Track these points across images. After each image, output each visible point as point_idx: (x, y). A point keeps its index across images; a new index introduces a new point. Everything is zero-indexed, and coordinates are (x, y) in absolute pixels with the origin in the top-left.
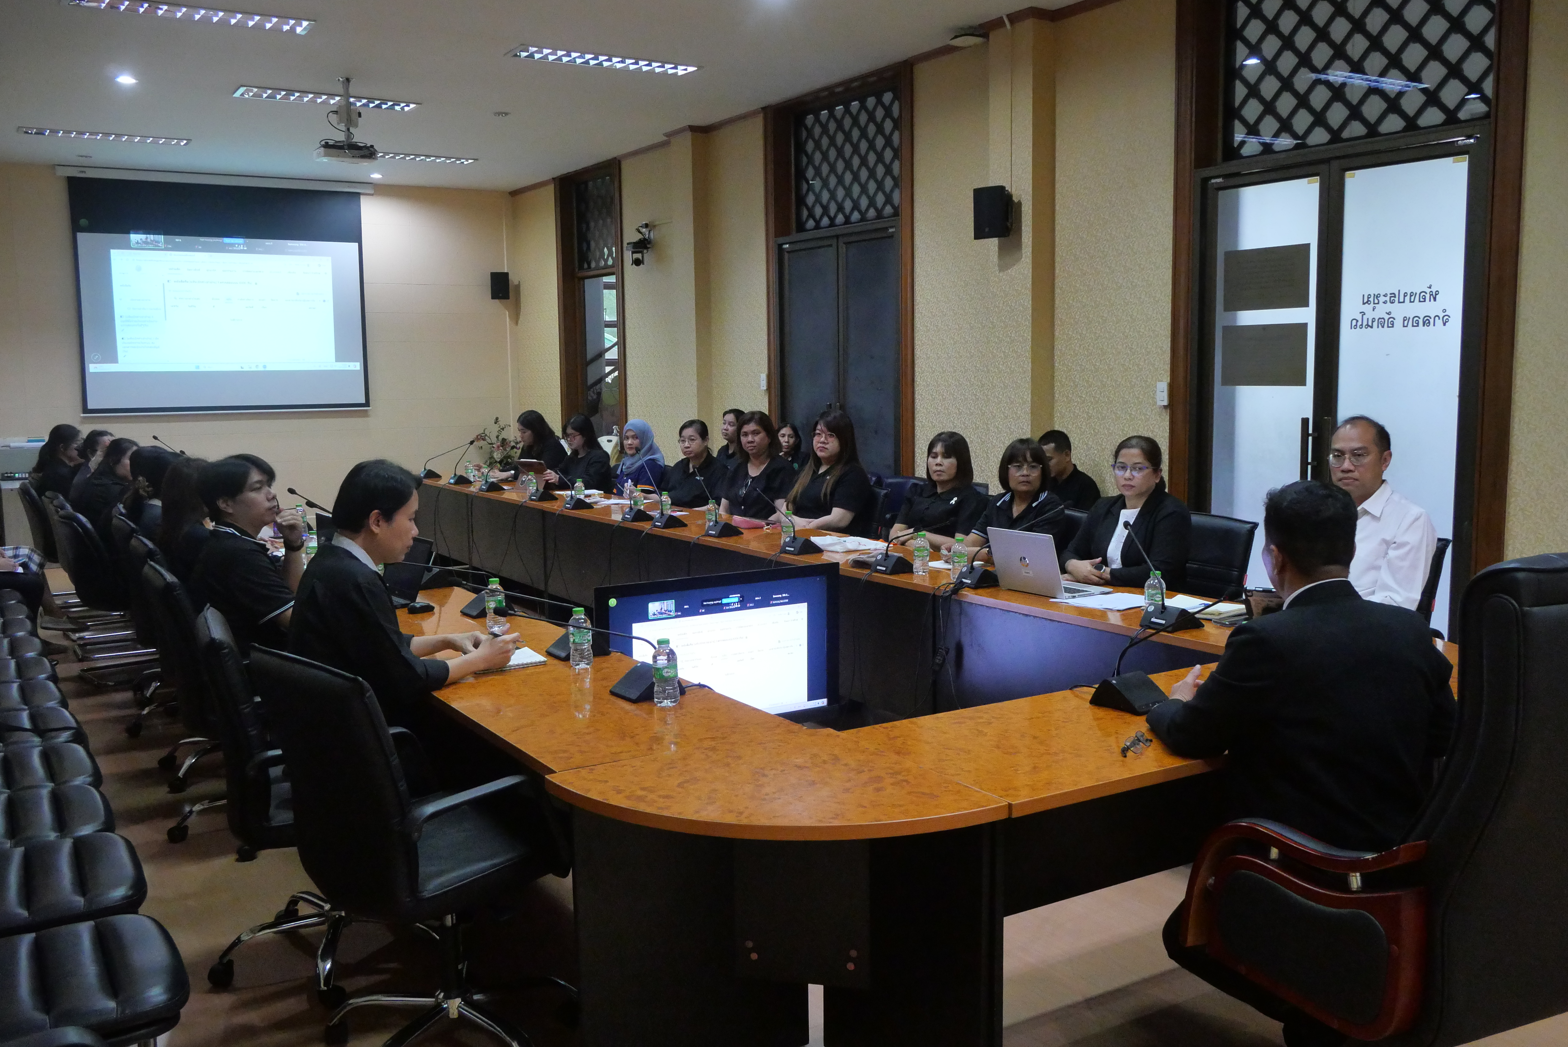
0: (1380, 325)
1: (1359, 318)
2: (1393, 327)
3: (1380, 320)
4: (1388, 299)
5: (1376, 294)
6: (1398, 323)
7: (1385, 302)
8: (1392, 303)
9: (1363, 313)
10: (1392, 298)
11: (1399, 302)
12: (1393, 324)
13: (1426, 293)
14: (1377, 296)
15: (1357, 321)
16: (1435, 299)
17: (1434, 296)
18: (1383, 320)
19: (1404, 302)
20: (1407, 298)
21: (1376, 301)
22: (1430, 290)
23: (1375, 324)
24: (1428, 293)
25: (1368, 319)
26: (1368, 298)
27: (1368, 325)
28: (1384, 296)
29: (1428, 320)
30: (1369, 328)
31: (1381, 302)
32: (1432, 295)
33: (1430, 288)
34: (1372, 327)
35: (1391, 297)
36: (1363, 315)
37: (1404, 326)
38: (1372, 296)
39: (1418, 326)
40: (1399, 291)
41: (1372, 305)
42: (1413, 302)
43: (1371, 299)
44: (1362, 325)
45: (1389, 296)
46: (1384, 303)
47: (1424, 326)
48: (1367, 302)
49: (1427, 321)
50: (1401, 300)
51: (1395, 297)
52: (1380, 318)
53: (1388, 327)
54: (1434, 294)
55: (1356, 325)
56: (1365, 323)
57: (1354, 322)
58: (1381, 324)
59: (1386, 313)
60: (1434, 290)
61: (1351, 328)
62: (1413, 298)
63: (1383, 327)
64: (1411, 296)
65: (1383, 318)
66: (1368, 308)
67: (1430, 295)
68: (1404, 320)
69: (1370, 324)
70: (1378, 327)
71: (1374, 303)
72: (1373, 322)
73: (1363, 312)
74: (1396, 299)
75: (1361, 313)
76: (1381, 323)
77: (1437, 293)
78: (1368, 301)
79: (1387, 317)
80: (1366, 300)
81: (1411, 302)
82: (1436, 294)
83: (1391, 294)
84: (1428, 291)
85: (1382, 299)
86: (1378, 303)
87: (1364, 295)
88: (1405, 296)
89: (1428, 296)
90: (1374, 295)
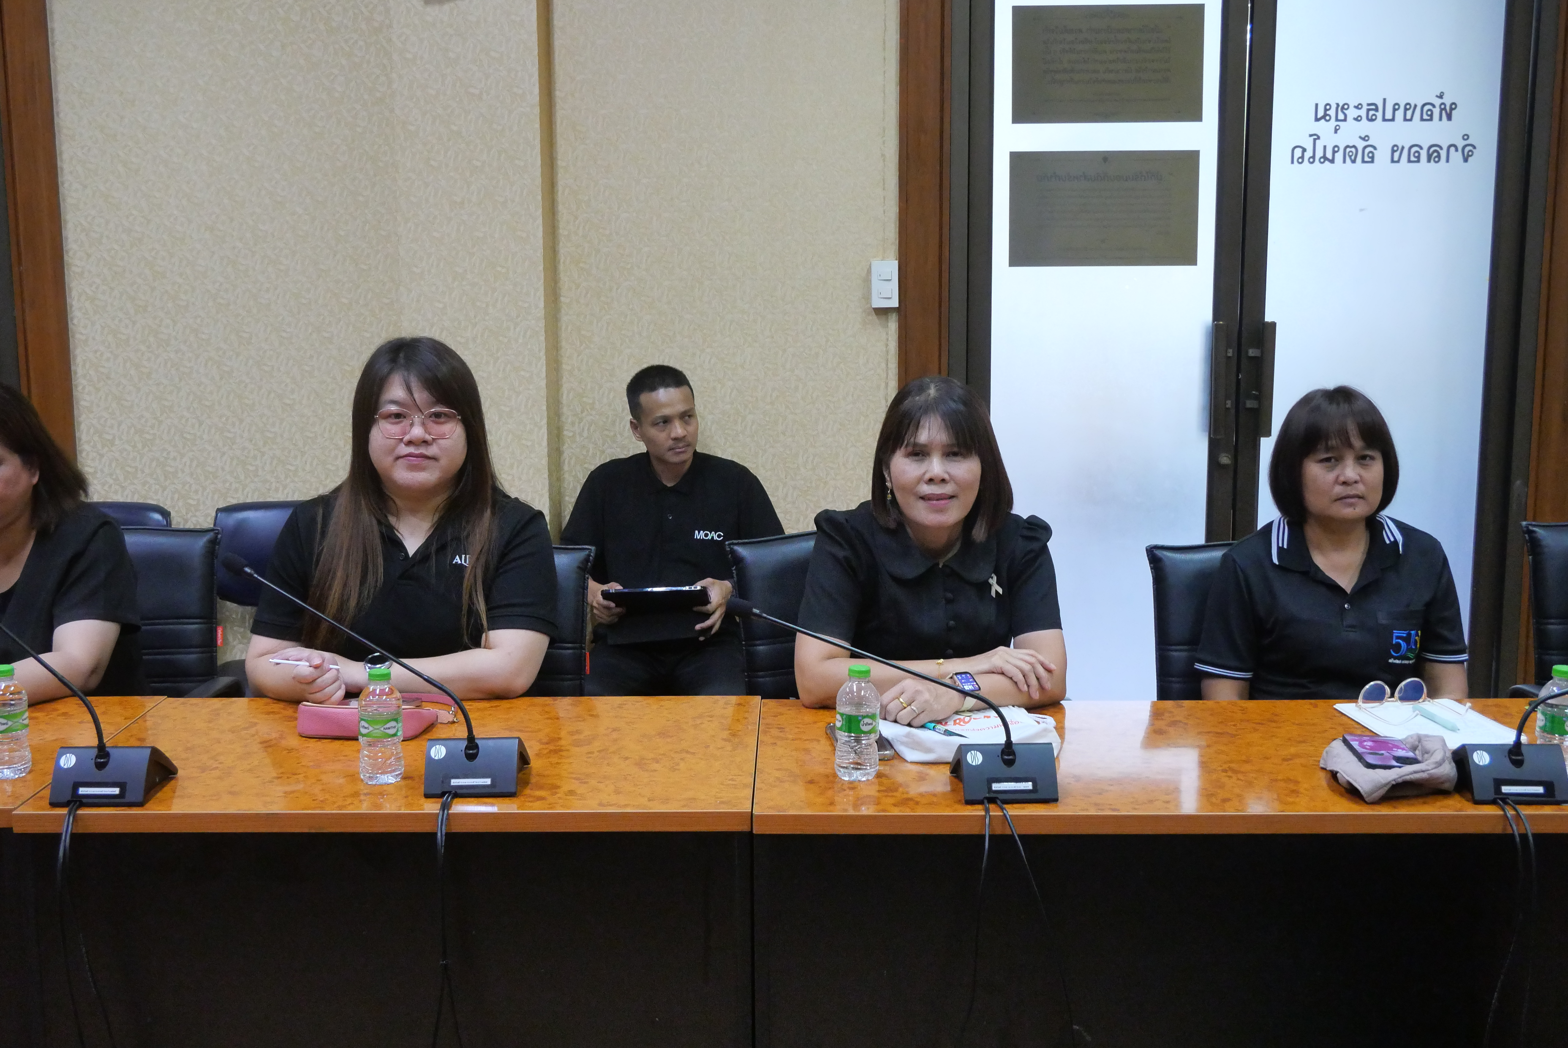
0: (1348, 158)
1: (1308, 144)
2: (1372, 162)
3: (1348, 150)
4: (1363, 112)
5: (1341, 105)
6: (1383, 155)
7: (1358, 119)
8: (1372, 120)
9: (1316, 137)
10: (1371, 113)
11: (1384, 120)
12: (1373, 158)
13: (1434, 106)
14: (1344, 108)
15: (1304, 150)
16: (1449, 118)
17: (1448, 112)
18: (1353, 150)
19: (1393, 120)
20: (1400, 114)
21: (1341, 116)
22: (1441, 101)
23: (1339, 156)
24: (1437, 106)
25: (1325, 147)
26: (1326, 110)
27: (1324, 157)
28: (1356, 107)
29: (1435, 151)
30: (1327, 162)
31: (1350, 118)
32: (1445, 109)
33: (1441, 96)
34: (1332, 161)
35: (1368, 110)
36: (1315, 140)
37: (1393, 161)
38: (1334, 107)
39: (1418, 161)
40: (1385, 100)
41: (1333, 123)
42: (1411, 120)
43: (1332, 112)
44: (1313, 157)
45: (1365, 107)
46: (1356, 119)
47: (1429, 161)
48: (1324, 117)
49: (1435, 154)
50: (1389, 116)
51: (1377, 110)
52: (1348, 146)
53: (1363, 161)
54: (1448, 108)
55: (1302, 157)
56: (1319, 153)
57: (1298, 153)
58: (1350, 157)
59: (1360, 137)
60: (1447, 100)
61: (1292, 162)
62: (1409, 113)
63: (1354, 161)
64: (1406, 110)
65: (1354, 147)
66: (1325, 128)
67: (1441, 110)
68: (1393, 151)
69: (1329, 155)
70: (1344, 162)
71: (1337, 120)
72: (1334, 152)
73: (1315, 135)
74: (1379, 114)
75: (1311, 136)
76: (1351, 154)
77: (1454, 106)
78: (1325, 115)
79: (1361, 144)
80: (1321, 113)
81: (1405, 120)
82: (1452, 109)
83: (1369, 105)
84: (1437, 102)
85: (1352, 113)
86: (1345, 120)
87: (1317, 105)
88: (1395, 110)
89: (1436, 112)
90: (1338, 105)
